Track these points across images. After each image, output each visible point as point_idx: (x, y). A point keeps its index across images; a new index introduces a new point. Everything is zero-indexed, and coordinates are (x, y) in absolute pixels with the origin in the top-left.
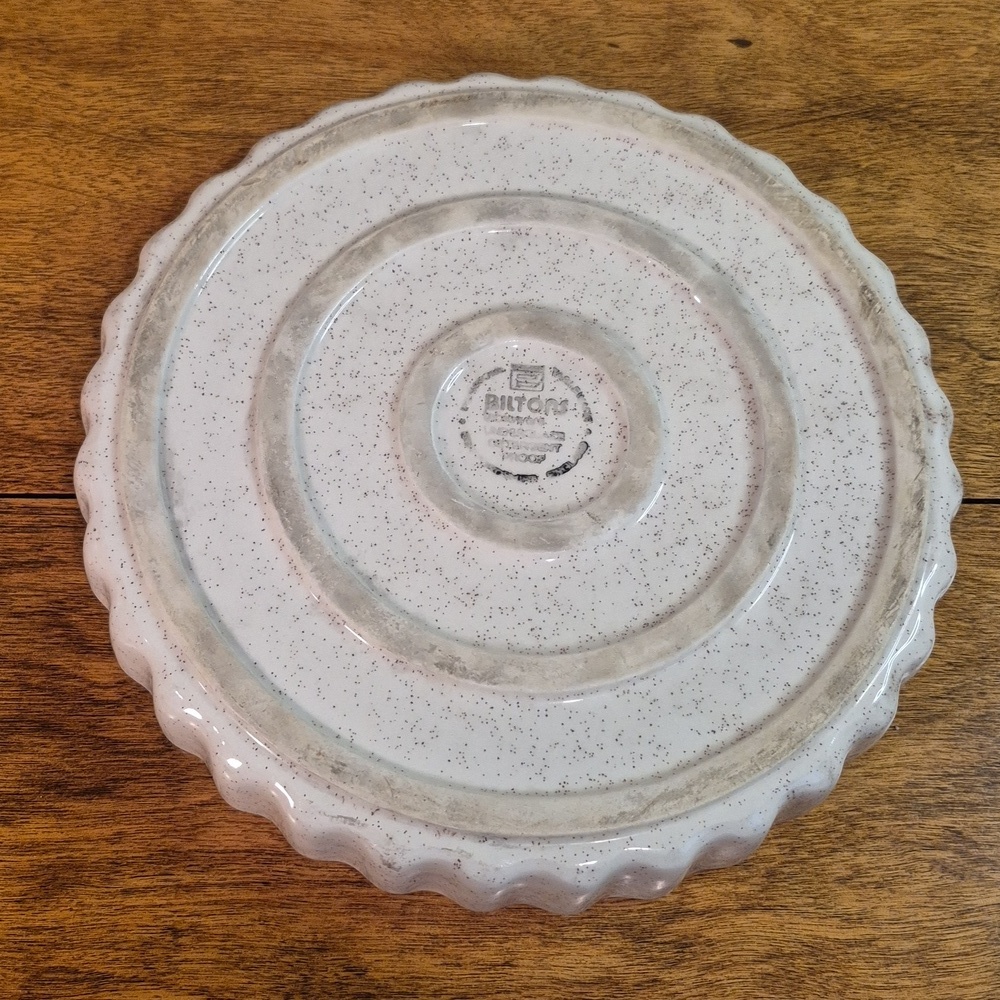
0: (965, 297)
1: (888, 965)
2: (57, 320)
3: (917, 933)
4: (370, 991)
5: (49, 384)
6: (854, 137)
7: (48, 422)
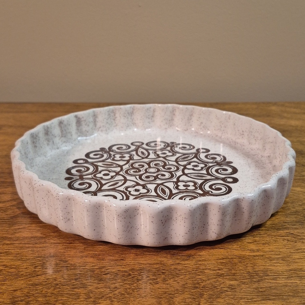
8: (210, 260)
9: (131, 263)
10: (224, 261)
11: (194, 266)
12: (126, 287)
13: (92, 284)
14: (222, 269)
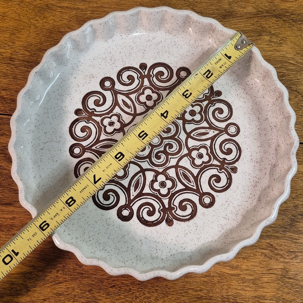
0: (299, 77)
1: (243, 283)
2: (14, 61)
3: (254, 274)
4: (82, 272)
5: (9, 81)
6: (271, 23)
7: (7, 92)
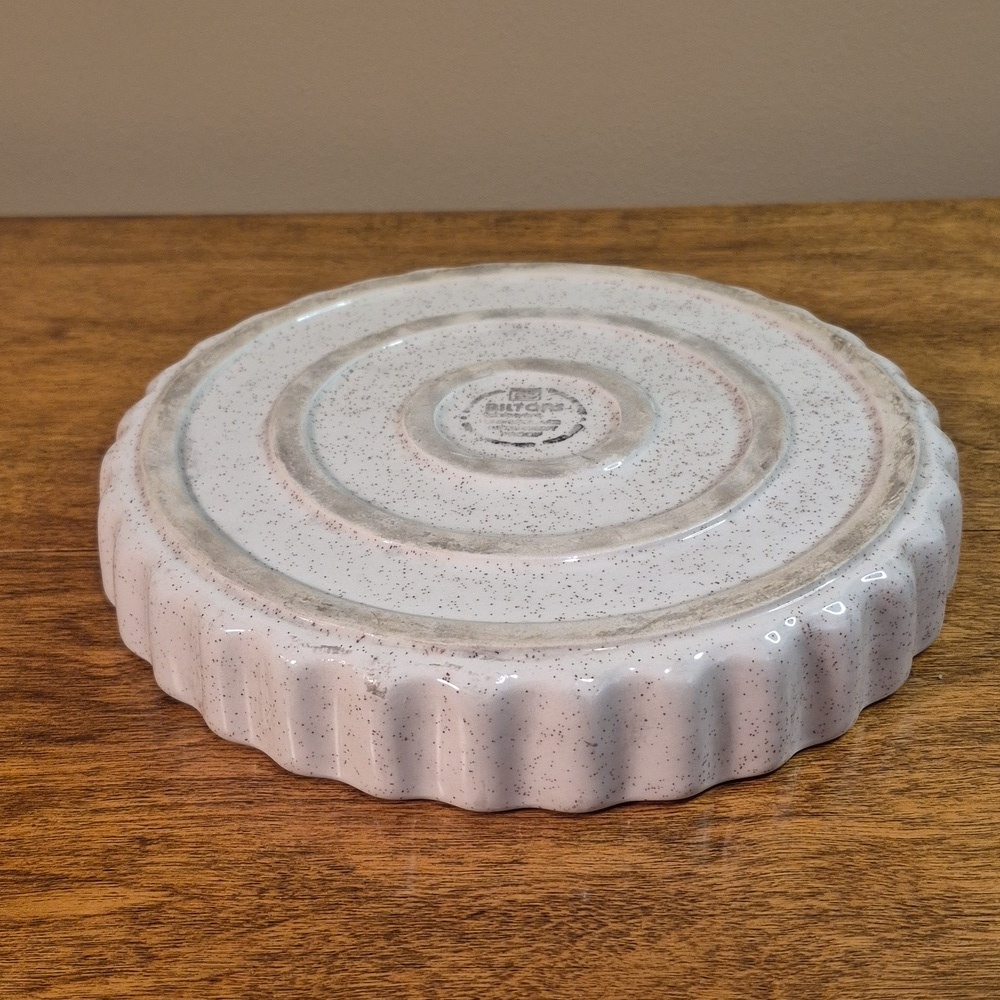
8: (782, 860)
9: (543, 873)
10: (825, 864)
11: (736, 883)
12: (540, 964)
13: (439, 954)
14: (821, 894)
